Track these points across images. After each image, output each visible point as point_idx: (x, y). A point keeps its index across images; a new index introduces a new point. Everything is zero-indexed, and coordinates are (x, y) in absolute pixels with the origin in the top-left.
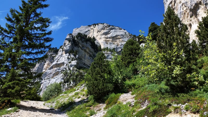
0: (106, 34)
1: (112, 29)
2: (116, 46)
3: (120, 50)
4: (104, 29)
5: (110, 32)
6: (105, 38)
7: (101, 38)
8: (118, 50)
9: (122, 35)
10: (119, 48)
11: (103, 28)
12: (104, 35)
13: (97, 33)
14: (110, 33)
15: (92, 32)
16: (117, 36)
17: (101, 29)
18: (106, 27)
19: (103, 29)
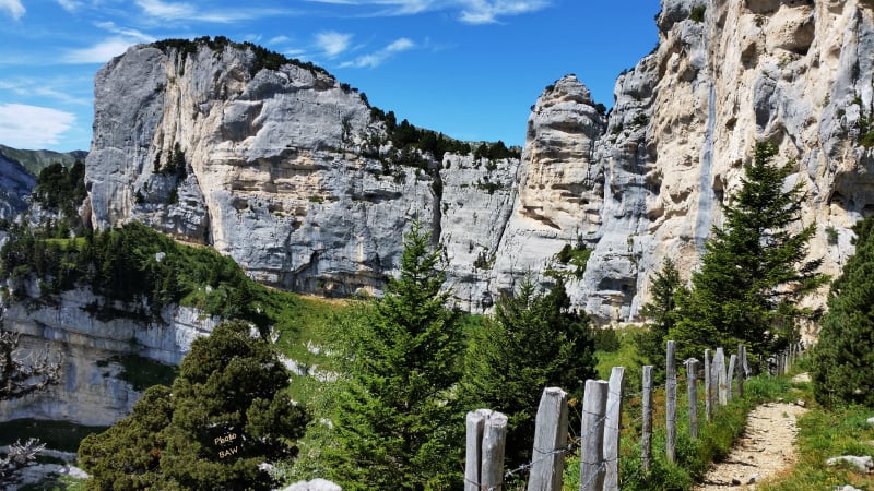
0: (236, 130)
1: (267, 91)
2: (286, 229)
3: (306, 259)
4: (224, 98)
5: (256, 121)
6: (231, 163)
7: (210, 163)
8: (294, 256)
9: (322, 146)
10: (301, 244)
11: (218, 88)
12: (226, 144)
13: (195, 117)
14: (259, 126)
15: (175, 106)
16: (290, 153)
17: (209, 97)
18: (233, 75)
19: (220, 94)
